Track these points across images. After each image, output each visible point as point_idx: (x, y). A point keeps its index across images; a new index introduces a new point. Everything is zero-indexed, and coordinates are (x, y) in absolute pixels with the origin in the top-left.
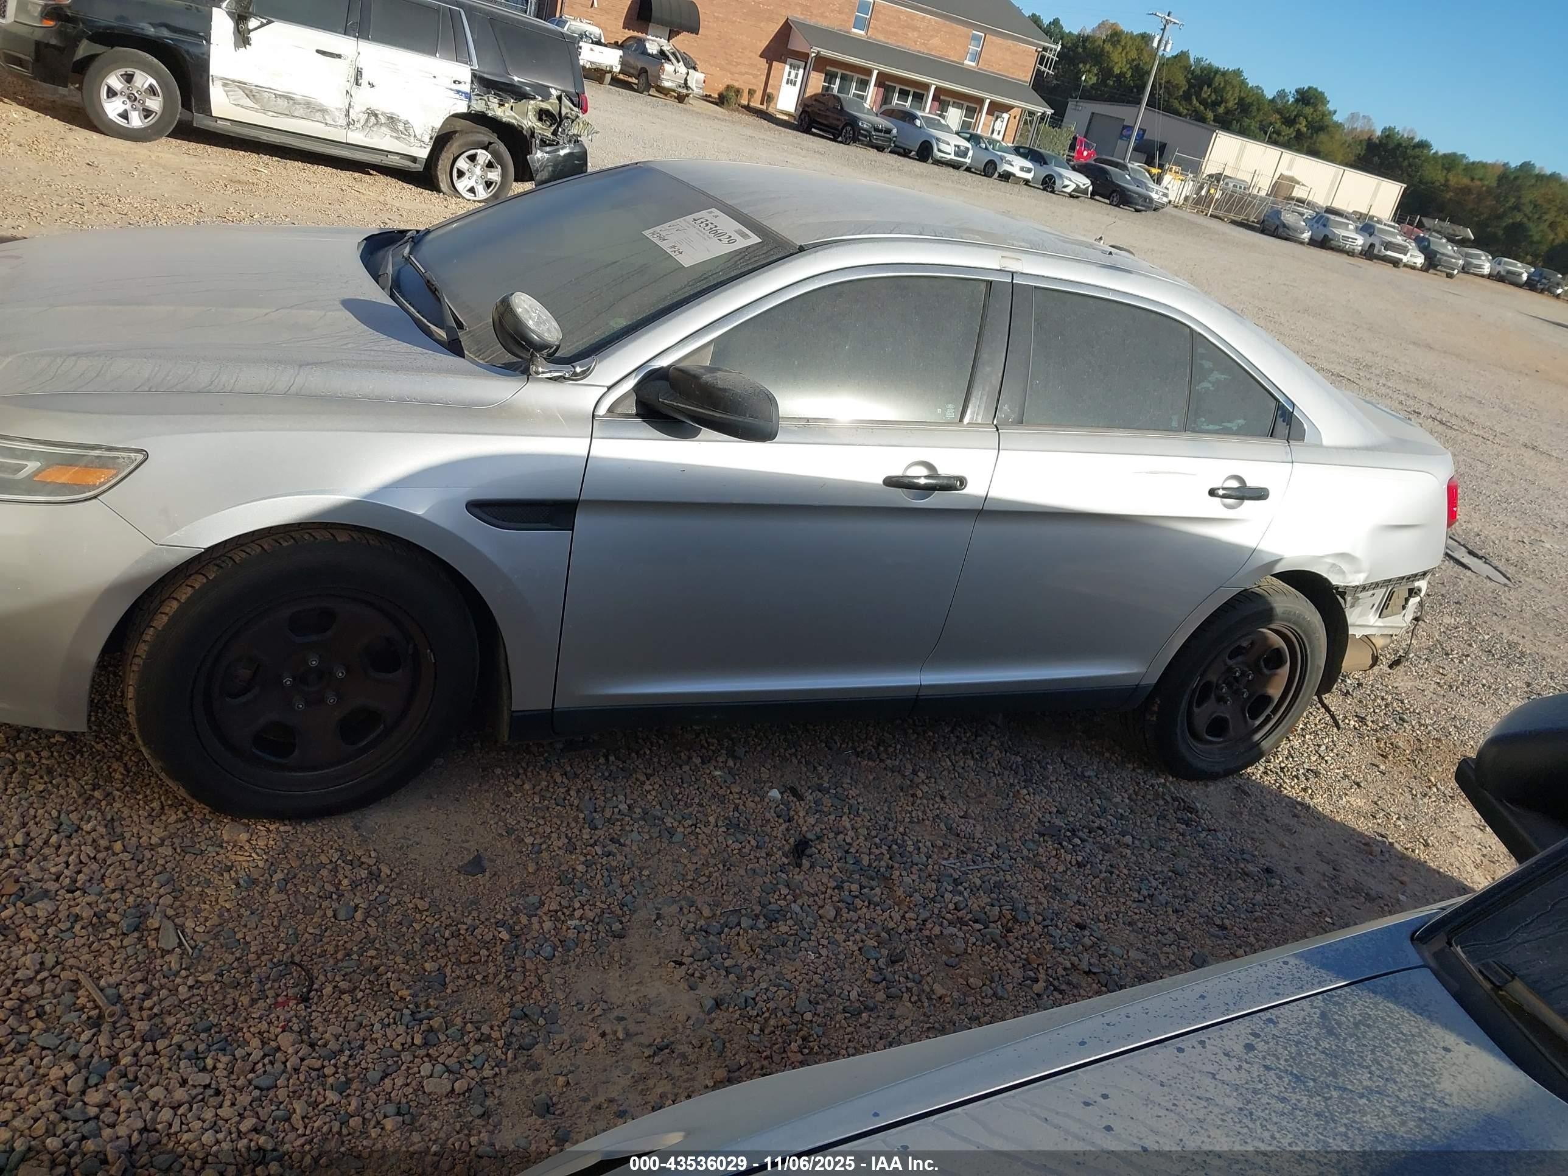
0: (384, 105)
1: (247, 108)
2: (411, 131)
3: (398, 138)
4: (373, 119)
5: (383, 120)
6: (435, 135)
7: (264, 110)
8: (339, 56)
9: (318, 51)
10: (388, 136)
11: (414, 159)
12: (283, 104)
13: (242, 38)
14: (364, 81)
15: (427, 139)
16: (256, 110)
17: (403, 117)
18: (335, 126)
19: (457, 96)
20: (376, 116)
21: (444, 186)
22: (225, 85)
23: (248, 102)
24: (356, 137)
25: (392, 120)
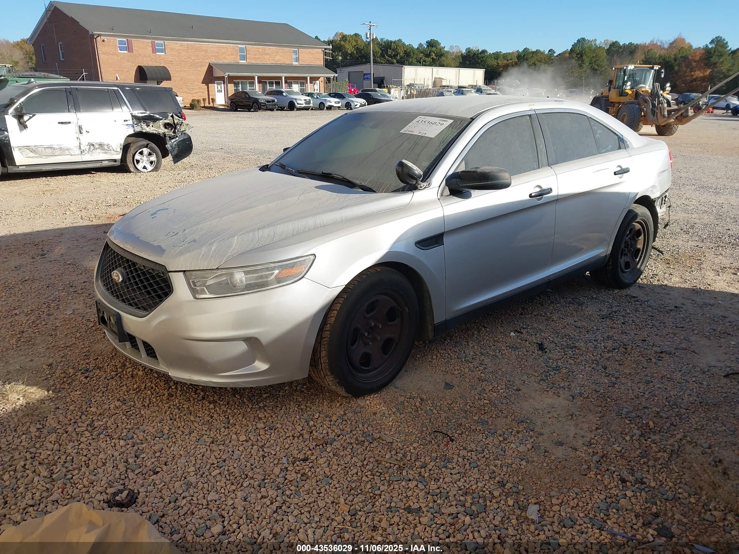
0: (96, 140)
1: (32, 157)
2: (111, 148)
3: (106, 153)
4: (92, 147)
5: (97, 146)
6: (122, 147)
7: (41, 156)
8: (69, 123)
9: (59, 123)
10: (101, 153)
11: (115, 161)
12: (49, 151)
13: (23, 126)
14: (84, 131)
15: (119, 150)
16: (37, 157)
17: (106, 143)
18: (76, 155)
19: (127, 127)
20: (93, 145)
21: (132, 169)
22: (20, 150)
23: (32, 155)
24: (86, 157)
25: (101, 145)
